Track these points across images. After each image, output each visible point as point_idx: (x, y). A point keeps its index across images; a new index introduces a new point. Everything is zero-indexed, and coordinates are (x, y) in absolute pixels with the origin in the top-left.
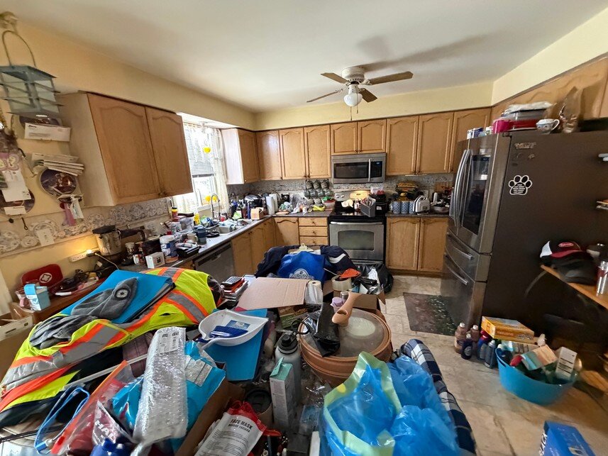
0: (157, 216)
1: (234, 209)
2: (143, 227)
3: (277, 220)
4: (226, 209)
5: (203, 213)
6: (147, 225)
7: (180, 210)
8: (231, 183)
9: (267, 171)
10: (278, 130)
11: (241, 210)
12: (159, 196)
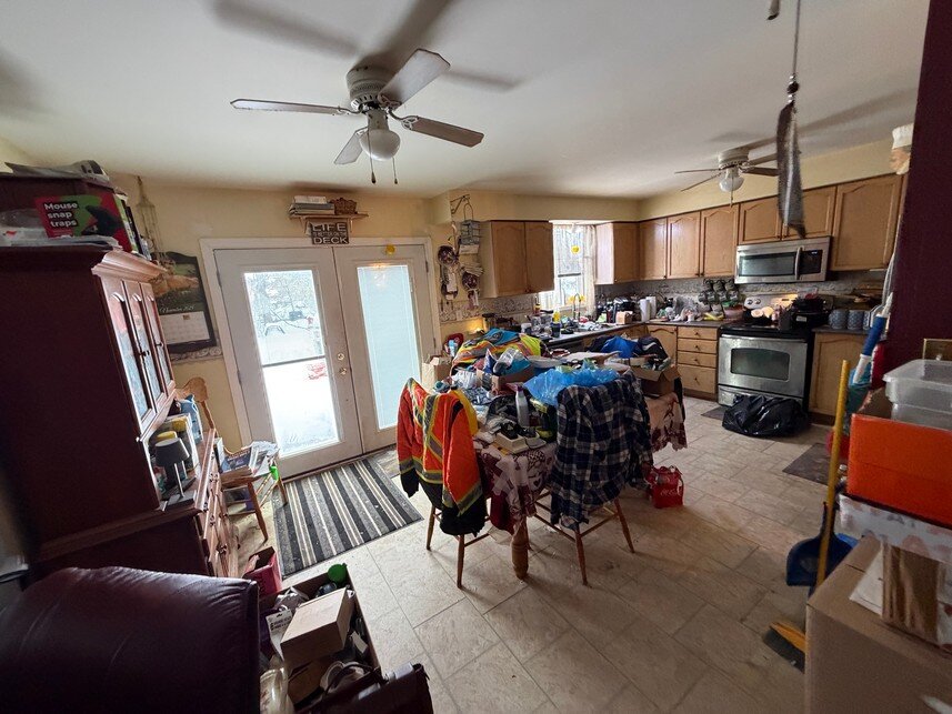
0: (524, 311)
1: (599, 312)
2: (512, 318)
3: (650, 328)
4: (590, 311)
5: (564, 312)
6: (515, 317)
7: (543, 307)
8: (600, 282)
9: (648, 268)
10: (667, 217)
11: (607, 313)
12: (526, 292)
